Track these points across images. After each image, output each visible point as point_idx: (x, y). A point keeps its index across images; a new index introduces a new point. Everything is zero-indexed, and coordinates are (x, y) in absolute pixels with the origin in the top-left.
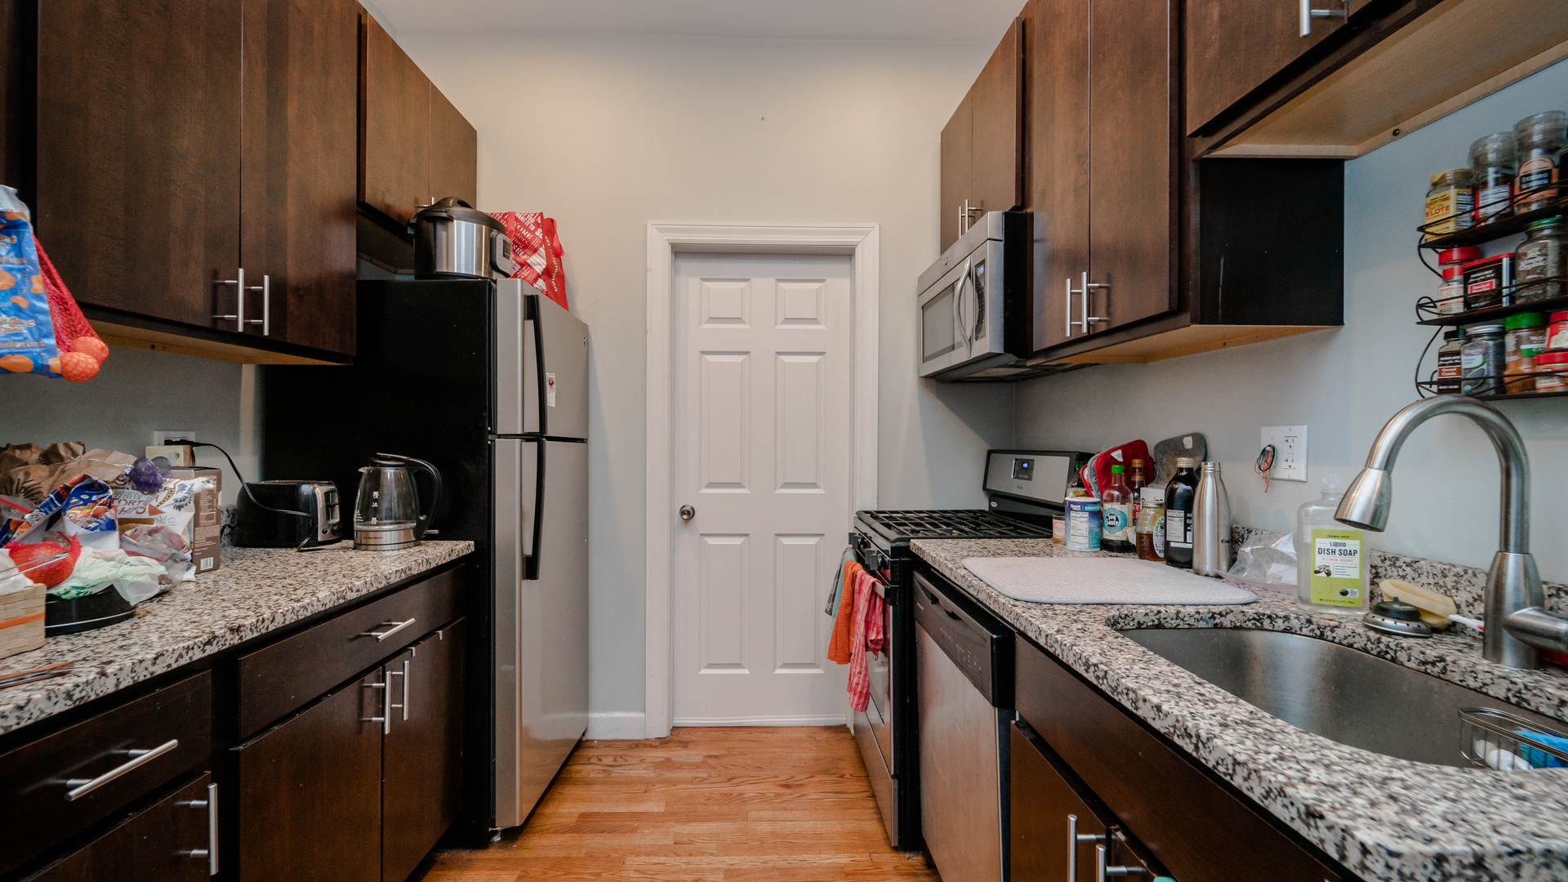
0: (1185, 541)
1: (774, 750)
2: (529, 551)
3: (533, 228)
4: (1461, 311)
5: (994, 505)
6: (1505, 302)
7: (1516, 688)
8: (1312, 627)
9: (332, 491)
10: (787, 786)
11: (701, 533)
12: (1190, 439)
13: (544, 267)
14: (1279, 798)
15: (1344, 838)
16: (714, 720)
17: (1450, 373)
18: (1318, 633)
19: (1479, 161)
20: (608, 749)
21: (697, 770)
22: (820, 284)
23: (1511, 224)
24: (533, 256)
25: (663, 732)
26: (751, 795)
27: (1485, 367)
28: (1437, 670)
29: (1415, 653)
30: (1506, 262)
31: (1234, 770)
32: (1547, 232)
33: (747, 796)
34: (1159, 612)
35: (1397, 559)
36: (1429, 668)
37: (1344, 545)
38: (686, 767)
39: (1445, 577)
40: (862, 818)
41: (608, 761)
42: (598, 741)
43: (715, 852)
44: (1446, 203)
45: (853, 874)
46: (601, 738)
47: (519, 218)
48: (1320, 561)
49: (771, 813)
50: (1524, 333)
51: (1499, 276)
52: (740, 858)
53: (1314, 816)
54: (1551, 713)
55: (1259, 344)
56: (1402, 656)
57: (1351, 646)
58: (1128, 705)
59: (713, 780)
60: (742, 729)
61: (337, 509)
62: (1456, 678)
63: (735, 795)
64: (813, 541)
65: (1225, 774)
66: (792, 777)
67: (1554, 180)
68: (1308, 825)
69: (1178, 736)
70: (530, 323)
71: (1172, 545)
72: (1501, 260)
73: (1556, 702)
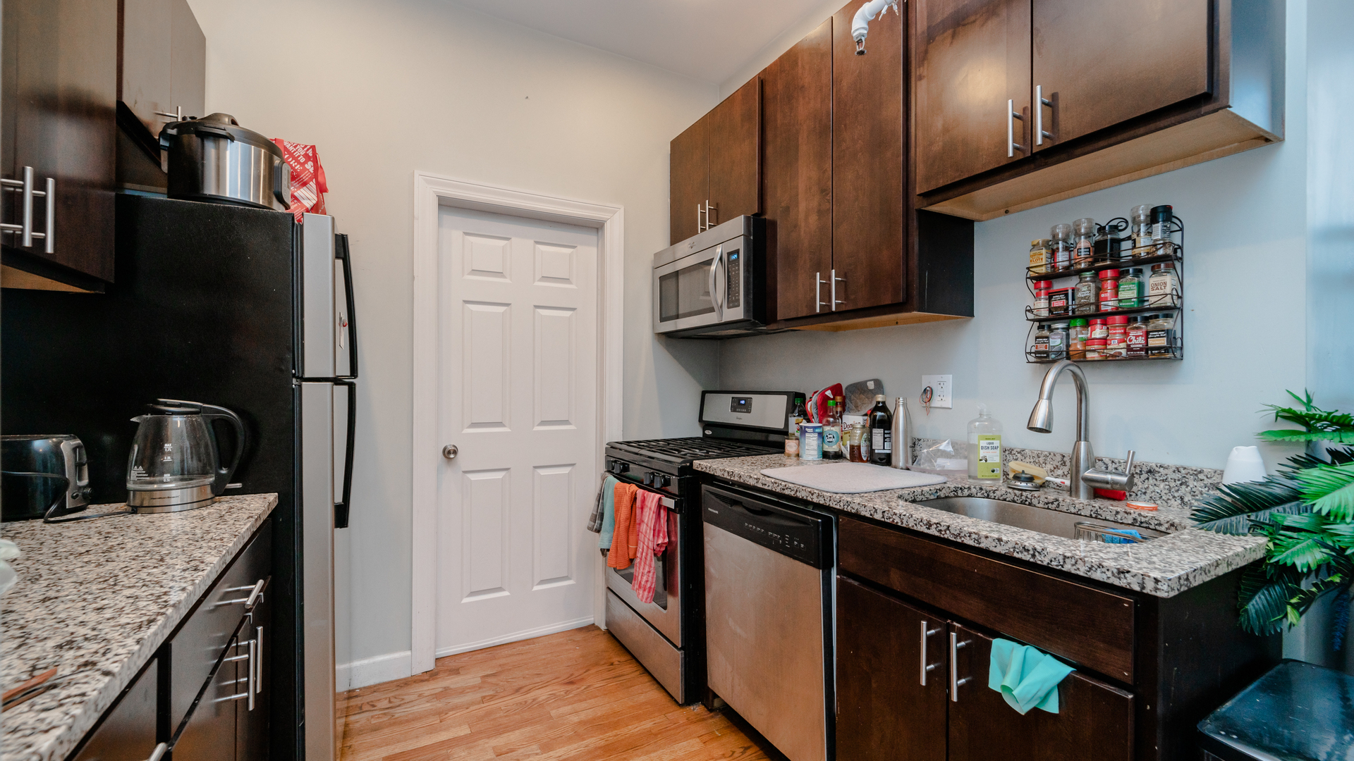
0: (884, 449)
1: (544, 657)
2: (339, 499)
3: (302, 160)
4: (1047, 315)
5: (709, 432)
6: (1070, 314)
7: (1094, 510)
8: (983, 492)
9: (78, 447)
10: (572, 683)
11: (464, 470)
12: (872, 382)
13: (315, 202)
14: (1099, 569)
15: (1143, 579)
16: (470, 645)
17: (1042, 348)
18: (986, 495)
19: (1054, 236)
20: (375, 694)
21: (481, 690)
22: (572, 250)
23: (1068, 272)
24: (302, 190)
25: (430, 665)
26: (544, 698)
27: (1061, 345)
28: (1054, 506)
29: (1042, 499)
30: (1070, 292)
31: (1065, 562)
32: (1088, 279)
33: (540, 699)
34: (914, 492)
35: (1013, 450)
36: (1050, 506)
37: (993, 443)
38: (469, 690)
39: (1039, 457)
40: (644, 690)
41: (385, 704)
42: (360, 689)
43: (539, 751)
44: (1041, 257)
45: (659, 733)
46: (362, 686)
47: (288, 146)
48: (982, 453)
49: (570, 707)
50: (1078, 329)
51: (1067, 299)
52: (563, 749)
53: (1123, 573)
54: (1112, 519)
55: (920, 324)
56: (1035, 501)
57: (1005, 500)
58: (971, 543)
59: (502, 694)
60: (504, 646)
61: (86, 469)
62: (1065, 509)
63: (530, 701)
64: (566, 470)
65: (1057, 566)
66: (572, 675)
67: (1091, 254)
68: (1120, 579)
69: (1018, 552)
70: (340, 263)
71: (876, 451)
72: (1067, 291)
73: (1114, 513)
